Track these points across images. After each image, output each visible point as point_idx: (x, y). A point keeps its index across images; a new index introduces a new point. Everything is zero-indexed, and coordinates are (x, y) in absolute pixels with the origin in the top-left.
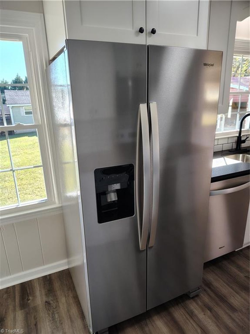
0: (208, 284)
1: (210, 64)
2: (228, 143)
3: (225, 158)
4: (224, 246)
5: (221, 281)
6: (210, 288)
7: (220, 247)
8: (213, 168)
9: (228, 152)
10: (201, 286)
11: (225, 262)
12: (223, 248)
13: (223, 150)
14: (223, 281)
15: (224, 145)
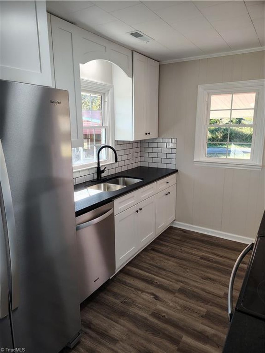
0: (88, 325)
1: (57, 101)
2: (89, 174)
3: (88, 189)
4: (99, 278)
5: (101, 316)
6: (90, 328)
7: (95, 280)
8: (76, 202)
9: (91, 183)
10: (81, 330)
11: (102, 294)
12: (98, 280)
13: (86, 181)
14: (102, 315)
15: (86, 176)
